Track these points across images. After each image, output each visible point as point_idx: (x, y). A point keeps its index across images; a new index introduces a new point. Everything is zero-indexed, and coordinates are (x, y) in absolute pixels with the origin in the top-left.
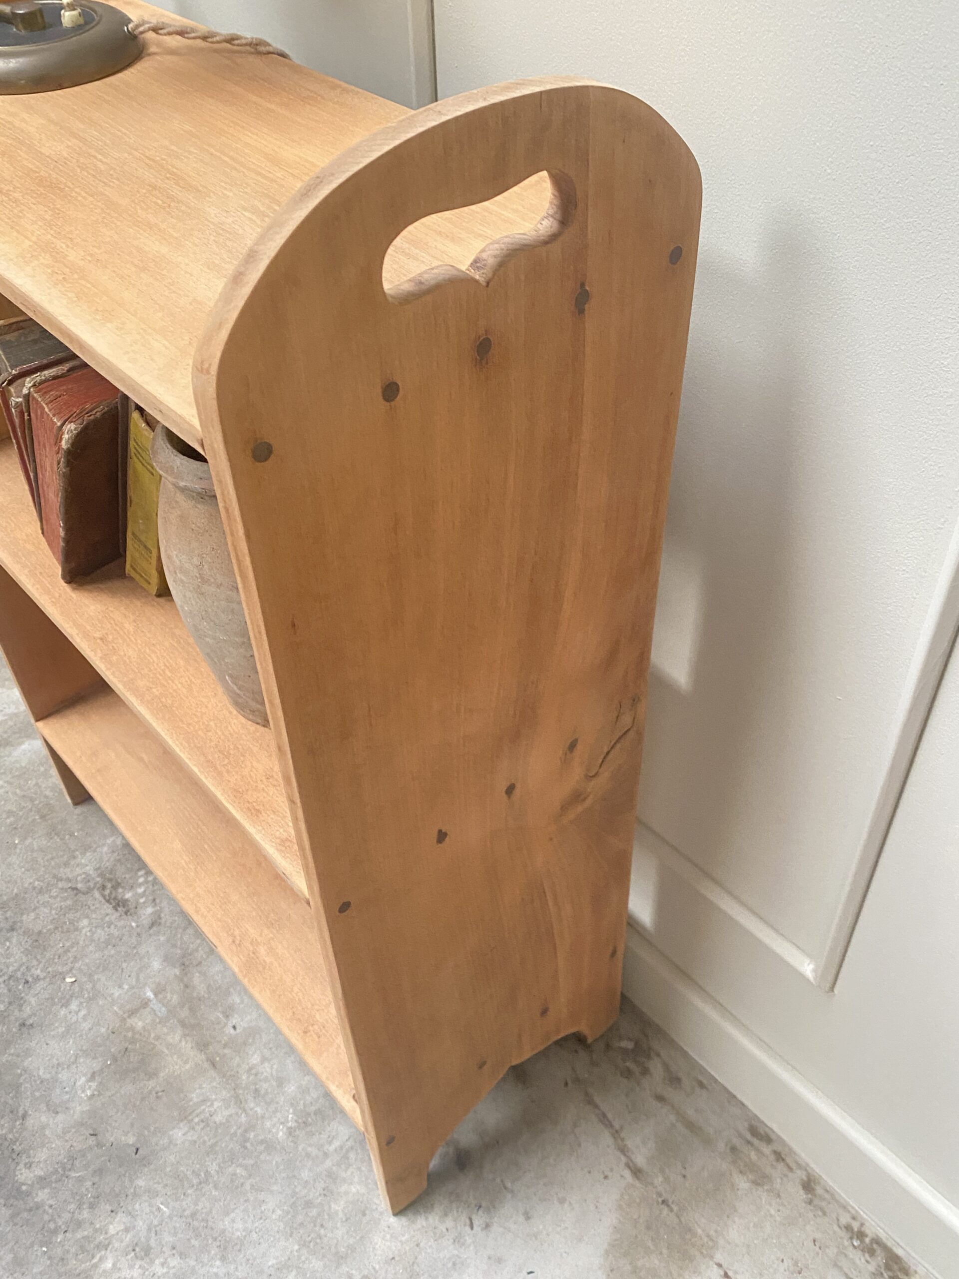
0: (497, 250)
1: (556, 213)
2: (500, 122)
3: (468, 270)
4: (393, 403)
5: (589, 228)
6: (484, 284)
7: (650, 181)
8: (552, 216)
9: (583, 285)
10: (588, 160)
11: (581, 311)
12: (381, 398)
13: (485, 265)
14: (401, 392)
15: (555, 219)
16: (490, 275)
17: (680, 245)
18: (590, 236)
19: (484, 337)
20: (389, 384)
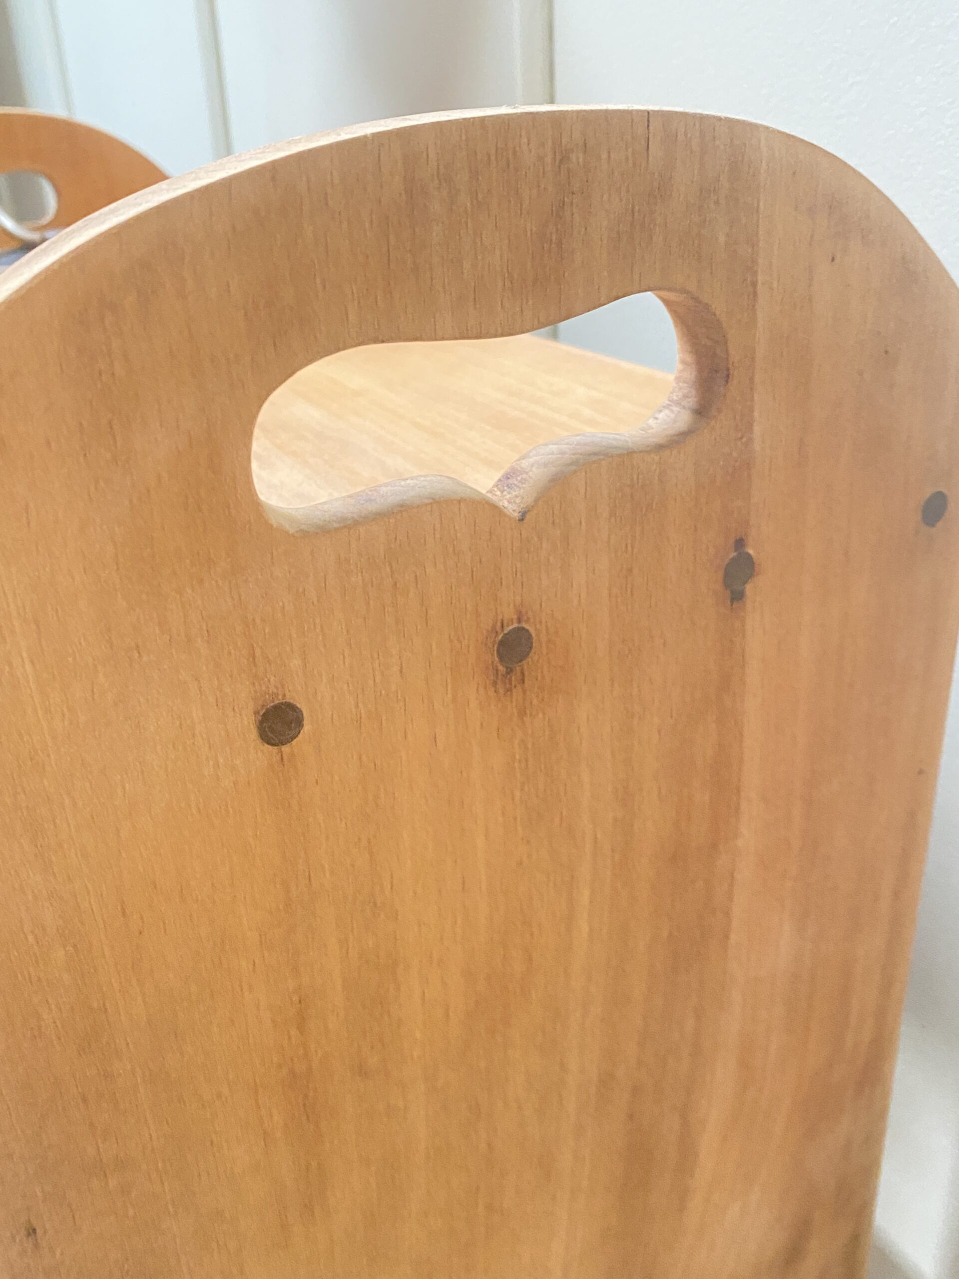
0: (553, 454)
1: (685, 396)
2: (549, 159)
3: (490, 492)
4: (285, 749)
5: (757, 429)
6: (516, 515)
7: (886, 352)
8: (678, 403)
9: (740, 543)
10: (754, 284)
11: (737, 596)
12: (254, 734)
13: (523, 481)
14: (307, 728)
15: (684, 407)
16: (530, 500)
17: (945, 491)
18: (757, 446)
19: (516, 625)
20: (277, 708)
